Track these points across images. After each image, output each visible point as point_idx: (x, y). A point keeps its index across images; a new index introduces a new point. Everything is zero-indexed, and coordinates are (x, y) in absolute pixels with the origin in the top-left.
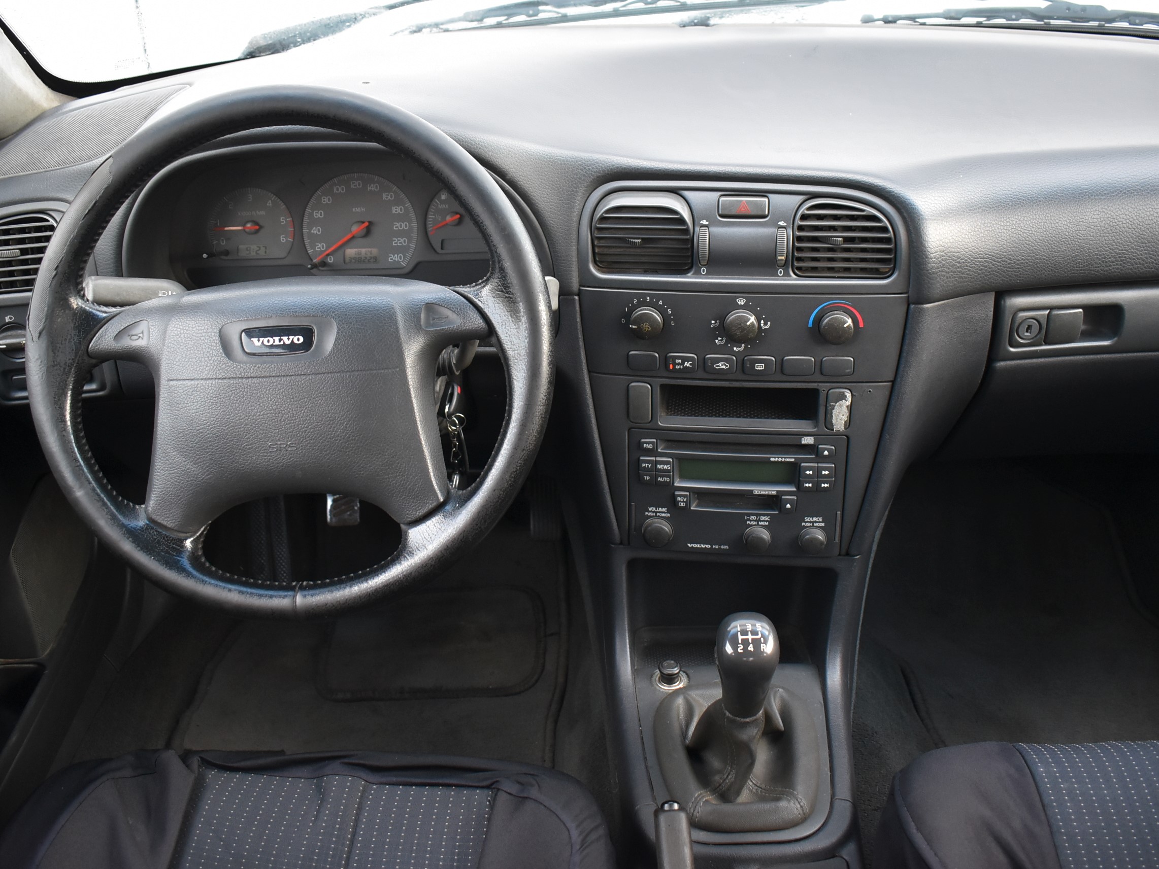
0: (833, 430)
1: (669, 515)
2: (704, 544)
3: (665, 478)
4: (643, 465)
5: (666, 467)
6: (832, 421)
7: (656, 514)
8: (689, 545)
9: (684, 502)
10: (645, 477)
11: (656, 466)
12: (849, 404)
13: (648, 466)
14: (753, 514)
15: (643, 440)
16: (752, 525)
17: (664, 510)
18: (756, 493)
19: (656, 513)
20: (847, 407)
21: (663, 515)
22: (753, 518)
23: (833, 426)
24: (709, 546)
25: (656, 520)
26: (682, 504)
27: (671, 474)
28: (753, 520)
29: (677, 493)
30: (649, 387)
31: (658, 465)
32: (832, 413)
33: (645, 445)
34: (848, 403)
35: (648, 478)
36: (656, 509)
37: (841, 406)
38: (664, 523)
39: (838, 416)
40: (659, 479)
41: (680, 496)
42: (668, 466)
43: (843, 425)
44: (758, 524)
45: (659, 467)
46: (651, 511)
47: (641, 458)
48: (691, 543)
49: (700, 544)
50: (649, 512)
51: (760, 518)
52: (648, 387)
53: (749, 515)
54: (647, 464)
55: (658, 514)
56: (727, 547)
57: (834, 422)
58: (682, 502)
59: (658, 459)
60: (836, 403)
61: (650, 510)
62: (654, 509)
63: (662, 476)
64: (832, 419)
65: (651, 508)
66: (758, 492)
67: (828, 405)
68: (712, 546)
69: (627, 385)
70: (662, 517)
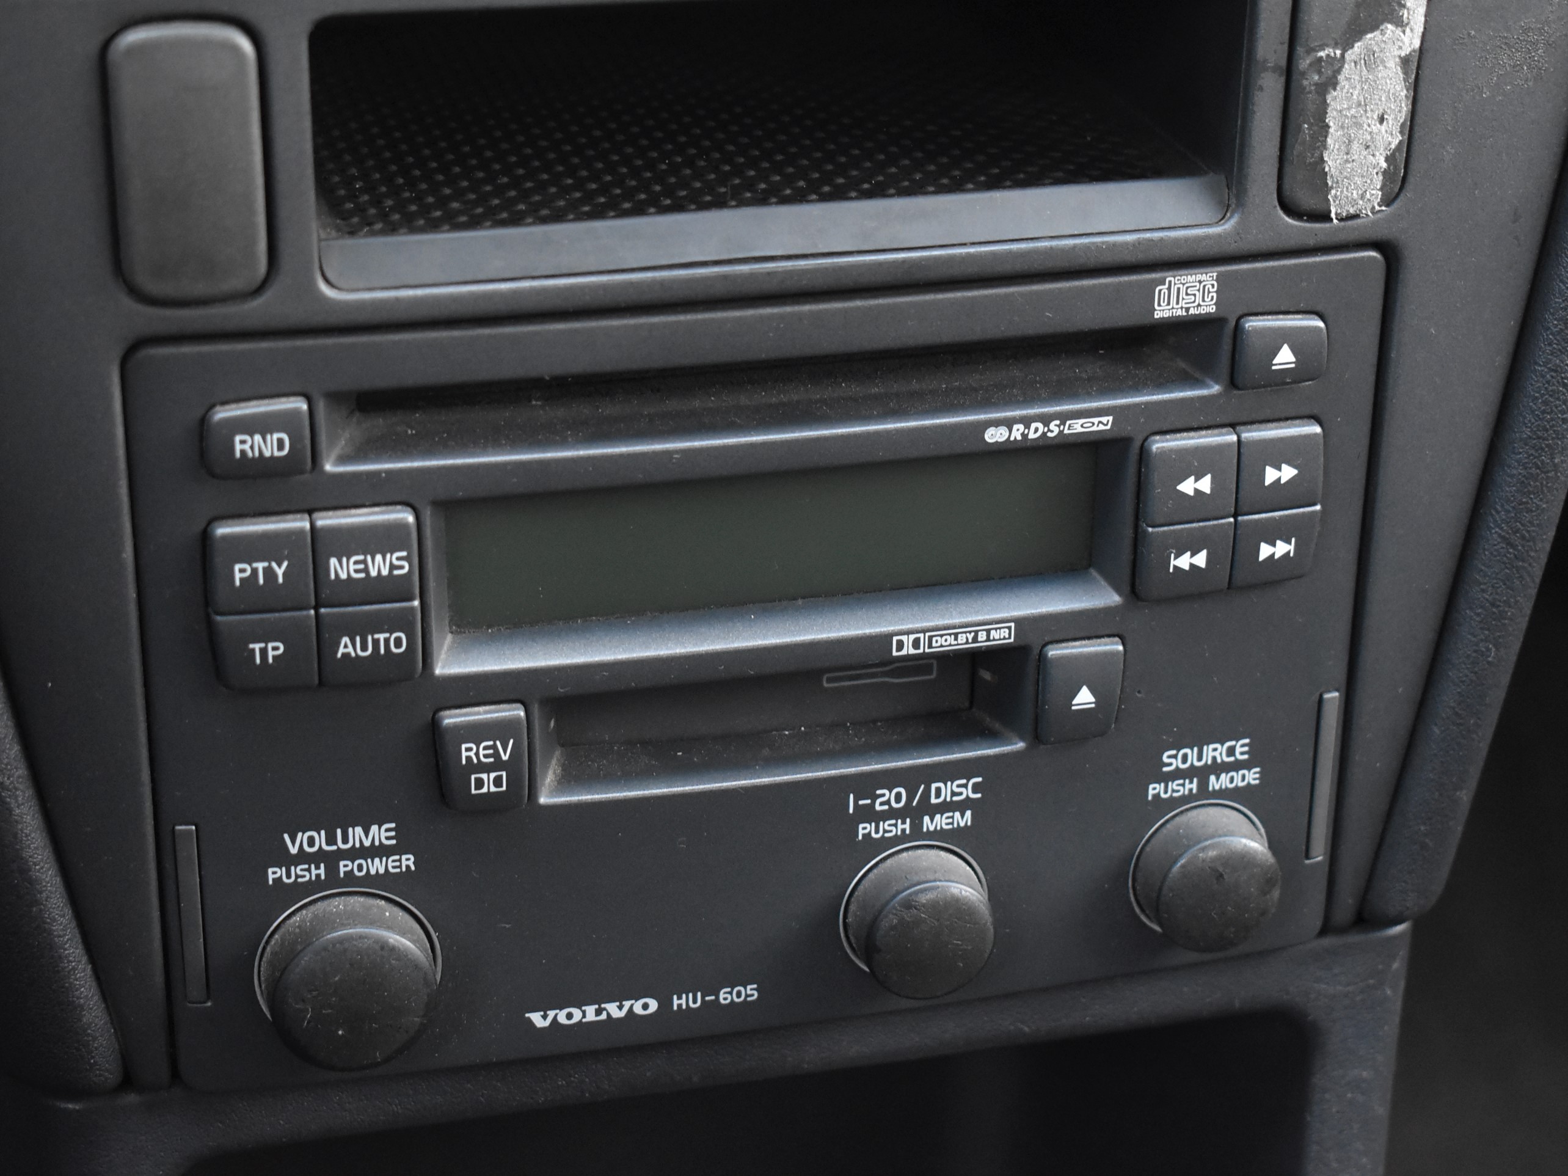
0: (1325, 217)
1: (408, 861)
2: (619, 998)
3: (381, 637)
4: (240, 572)
5: (379, 565)
6: (1322, 160)
7: (332, 870)
8: (537, 1019)
9: (498, 764)
10: (257, 647)
11: (319, 568)
12: (1417, 44)
13: (268, 572)
14: (889, 779)
15: (222, 414)
16: (886, 843)
17: (381, 834)
18: (909, 650)
19: (330, 860)
20: (1405, 61)
21: (377, 866)
22: (888, 797)
23: (1326, 189)
24: (646, 1006)
25: (338, 905)
26: (489, 784)
27: (416, 603)
28: (892, 814)
29: (451, 718)
30: (245, 44)
31: (333, 561)
32: (1322, 109)
33: (245, 445)
34: (1411, 40)
35: (275, 649)
36: (331, 840)
37: (1371, 61)
38: (390, 912)
39: (1358, 125)
40: (346, 647)
41: (477, 733)
42: (394, 557)
43: (1378, 181)
44: (917, 830)
45: (343, 568)
46: (302, 857)
47: (223, 530)
48: (543, 1007)
49: (599, 999)
50: (288, 861)
51: (926, 794)
52: (236, 49)
53: (867, 785)
54: (260, 566)
55: (344, 866)
56: (751, 992)
57: (1332, 161)
58: (488, 768)
59: (326, 520)
60: (1347, 45)
61: (294, 850)
62: (320, 839)
63: (360, 628)
64: (1325, 147)
65: (302, 837)
66: (916, 644)
67: (1304, 63)
68: (665, 1003)
69: (93, 46)
70: (370, 880)
